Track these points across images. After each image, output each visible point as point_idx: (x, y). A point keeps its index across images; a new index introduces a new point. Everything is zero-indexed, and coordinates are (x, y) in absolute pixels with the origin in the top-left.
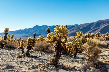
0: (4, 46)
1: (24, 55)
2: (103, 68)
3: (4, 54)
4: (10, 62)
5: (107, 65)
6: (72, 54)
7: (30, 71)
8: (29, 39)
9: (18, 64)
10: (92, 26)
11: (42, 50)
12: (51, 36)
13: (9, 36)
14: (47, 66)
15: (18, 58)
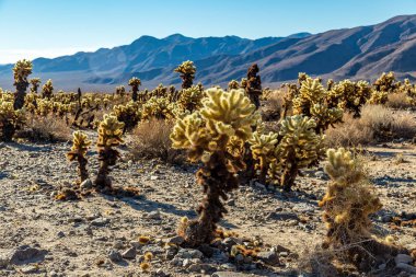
0: (13, 133)
1: (89, 186)
2: (384, 265)
3: (13, 178)
4: (33, 224)
5: (399, 256)
6: (276, 182)
7: (105, 272)
8: (105, 122)
9: (61, 235)
10: (364, 41)
11: (159, 155)
12: (187, 134)
13: (35, 89)
14: (171, 250)
15: (63, 199)
